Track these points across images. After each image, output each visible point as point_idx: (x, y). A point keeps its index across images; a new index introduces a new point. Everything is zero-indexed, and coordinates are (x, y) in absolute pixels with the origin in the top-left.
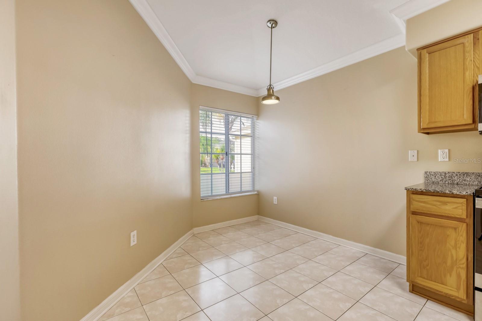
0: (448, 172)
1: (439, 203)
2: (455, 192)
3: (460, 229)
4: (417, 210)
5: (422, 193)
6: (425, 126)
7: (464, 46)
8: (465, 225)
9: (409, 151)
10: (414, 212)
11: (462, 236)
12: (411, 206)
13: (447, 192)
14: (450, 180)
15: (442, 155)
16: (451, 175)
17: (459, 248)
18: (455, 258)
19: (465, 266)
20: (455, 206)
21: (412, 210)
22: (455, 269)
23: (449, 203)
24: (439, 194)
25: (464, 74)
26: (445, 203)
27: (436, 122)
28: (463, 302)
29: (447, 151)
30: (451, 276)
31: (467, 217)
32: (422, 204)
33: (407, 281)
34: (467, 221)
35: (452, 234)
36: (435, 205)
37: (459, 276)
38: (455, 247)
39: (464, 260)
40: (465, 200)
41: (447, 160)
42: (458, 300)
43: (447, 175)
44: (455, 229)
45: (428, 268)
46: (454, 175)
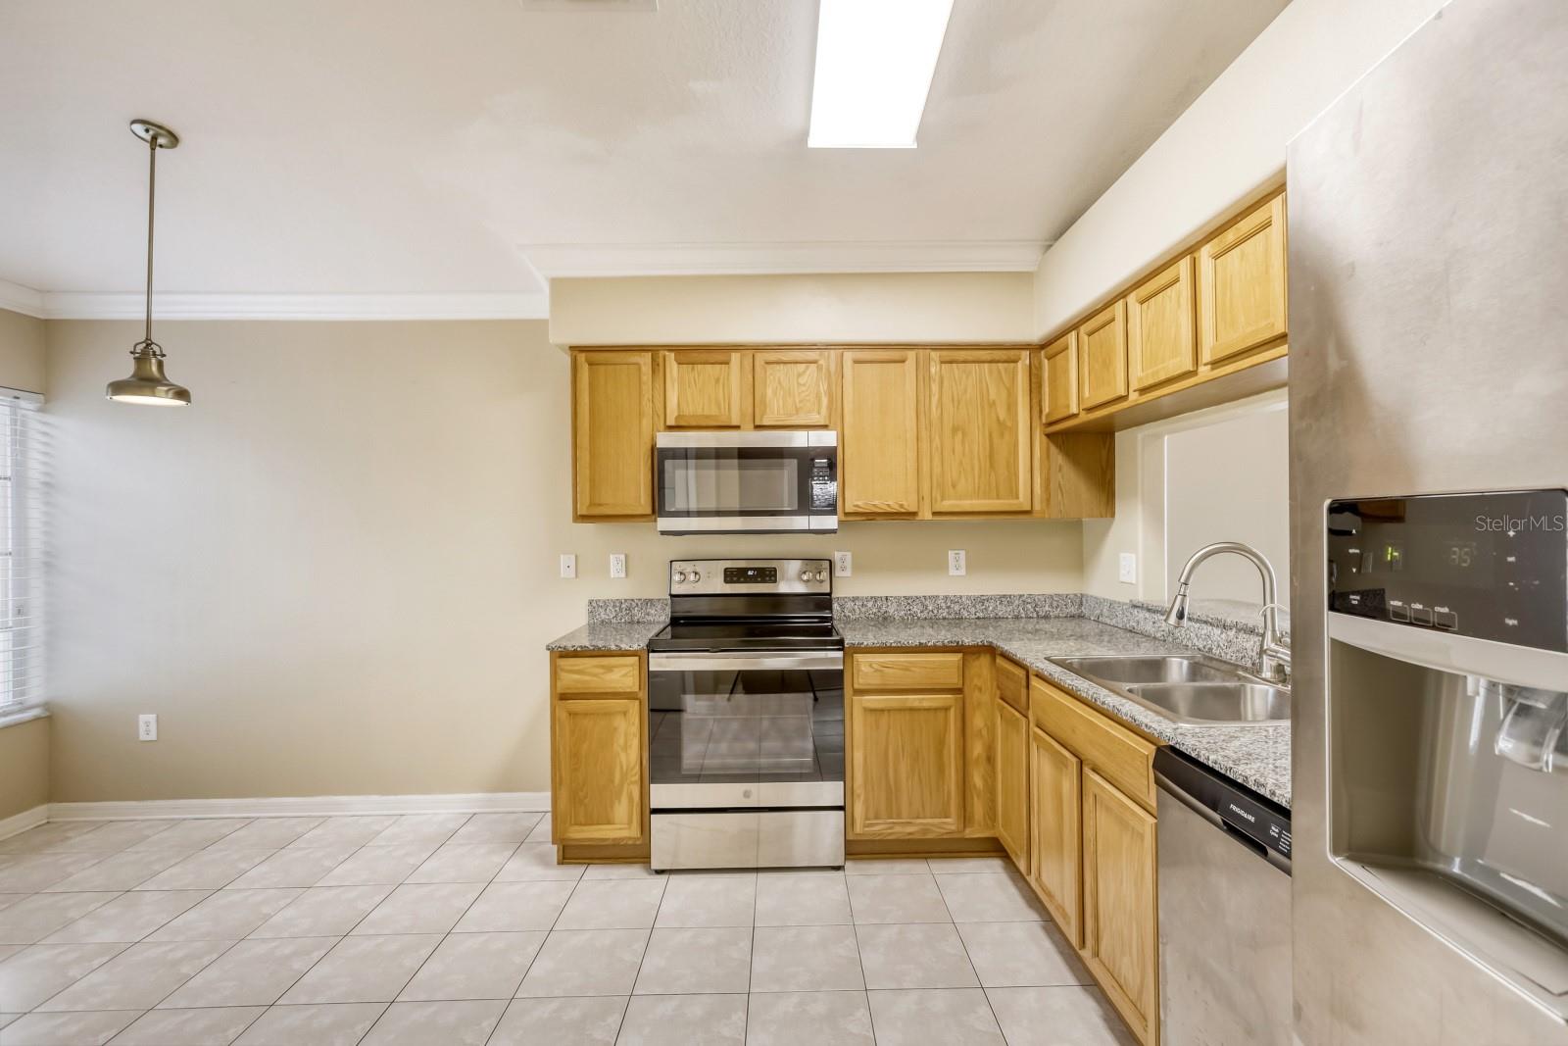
0: (626, 600)
1: (601, 671)
2: (624, 646)
3: (631, 711)
4: (568, 689)
5: (575, 654)
6: (584, 513)
7: (640, 369)
8: (637, 702)
9: (562, 556)
10: (564, 694)
11: (633, 724)
12: (559, 684)
13: (613, 647)
14: (627, 614)
15: (615, 566)
16: (629, 605)
17: (630, 746)
18: (625, 768)
19: (637, 778)
20: (623, 672)
21: (559, 690)
22: (626, 786)
23: (616, 667)
24: (601, 653)
25: (640, 422)
26: (609, 669)
27: (600, 505)
28: (638, 843)
29: (623, 557)
30: (620, 802)
31: (640, 689)
32: (576, 677)
33: (553, 843)
34: (641, 695)
35: (620, 723)
36: (595, 675)
37: (631, 799)
38: (625, 748)
39: (638, 768)
40: (637, 658)
41: (623, 575)
42: (630, 842)
43: (623, 606)
44: (625, 713)
45: (586, 801)
46: (634, 604)
